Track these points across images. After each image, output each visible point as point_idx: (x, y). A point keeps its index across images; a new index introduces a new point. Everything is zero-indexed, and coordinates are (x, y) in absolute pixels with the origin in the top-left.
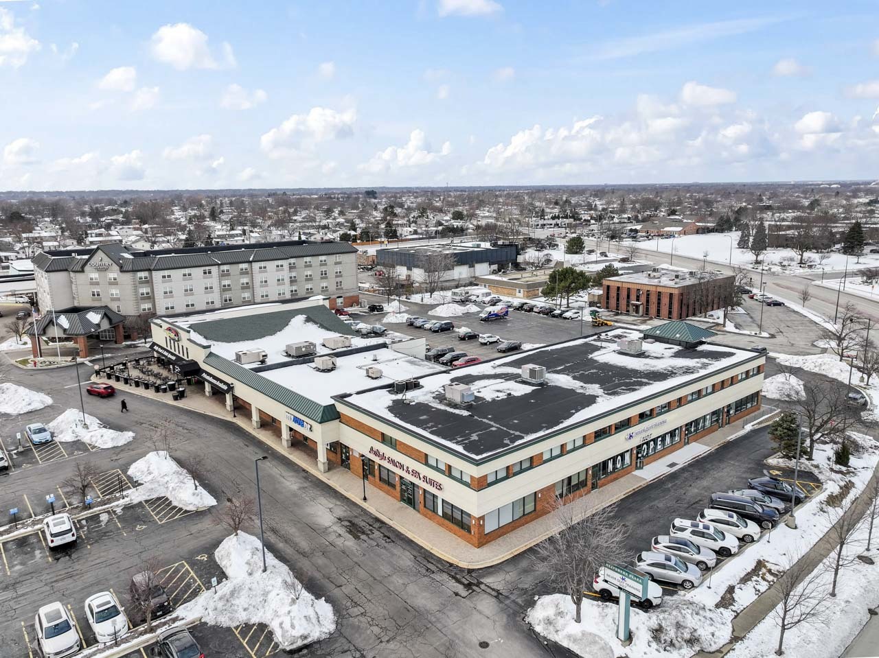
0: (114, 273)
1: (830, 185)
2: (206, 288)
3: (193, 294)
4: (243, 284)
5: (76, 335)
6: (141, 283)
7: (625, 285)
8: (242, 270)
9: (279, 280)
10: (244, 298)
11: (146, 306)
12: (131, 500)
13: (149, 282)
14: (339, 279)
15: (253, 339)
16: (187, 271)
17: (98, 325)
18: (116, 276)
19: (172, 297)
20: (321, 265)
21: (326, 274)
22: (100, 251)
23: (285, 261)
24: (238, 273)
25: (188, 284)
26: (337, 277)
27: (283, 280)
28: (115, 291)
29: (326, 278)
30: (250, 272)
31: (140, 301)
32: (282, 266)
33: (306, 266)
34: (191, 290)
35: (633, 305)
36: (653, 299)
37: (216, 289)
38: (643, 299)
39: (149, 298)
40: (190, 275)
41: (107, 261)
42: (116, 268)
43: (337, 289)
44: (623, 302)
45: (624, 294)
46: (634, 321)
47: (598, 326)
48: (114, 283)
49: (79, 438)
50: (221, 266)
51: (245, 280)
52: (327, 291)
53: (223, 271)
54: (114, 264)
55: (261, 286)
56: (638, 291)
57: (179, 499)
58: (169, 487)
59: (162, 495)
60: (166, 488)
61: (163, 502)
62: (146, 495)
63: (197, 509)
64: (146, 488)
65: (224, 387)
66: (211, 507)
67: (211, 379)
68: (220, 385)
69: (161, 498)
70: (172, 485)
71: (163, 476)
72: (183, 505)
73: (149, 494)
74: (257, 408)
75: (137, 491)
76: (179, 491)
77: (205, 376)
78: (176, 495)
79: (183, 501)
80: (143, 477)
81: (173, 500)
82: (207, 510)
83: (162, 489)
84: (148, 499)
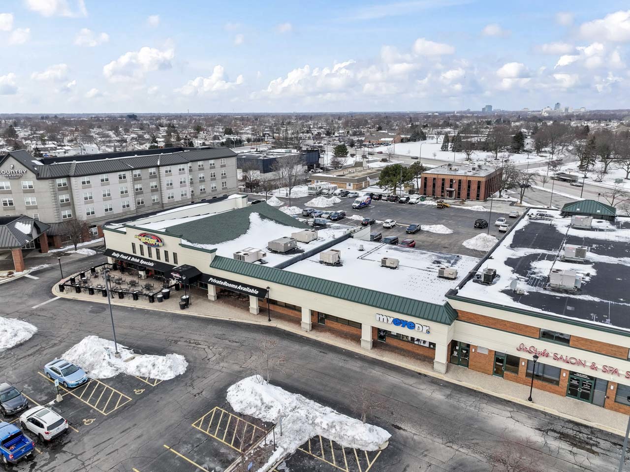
0: (29, 181)
1: (433, 113)
2: (122, 192)
3: (110, 199)
4: (152, 187)
5: (11, 248)
6: (60, 190)
7: (439, 177)
8: (151, 174)
9: (181, 182)
10: (154, 200)
11: (66, 212)
12: (285, 450)
13: (67, 188)
14: (224, 180)
15: (232, 239)
16: (104, 176)
17: (30, 235)
18: (31, 183)
19: (92, 202)
20: (211, 168)
21: (214, 176)
22: (11, 159)
23: (186, 165)
24: (148, 177)
25: (106, 189)
26: (222, 178)
27: (185, 182)
28: (30, 199)
29: (215, 179)
30: (158, 176)
31: (60, 208)
32: (183, 169)
33: (200, 169)
34: (109, 195)
35: (448, 191)
36: (464, 186)
37: (131, 193)
38: (455, 187)
39: (69, 204)
40: (107, 180)
41: (20, 168)
42: (32, 175)
43: (223, 189)
44: (438, 189)
45: (439, 184)
46: (454, 202)
47: (442, 208)
48: (30, 190)
49: (120, 371)
50: (134, 171)
51: (154, 183)
52: (216, 190)
53: (135, 176)
54: (28, 171)
55: (168, 189)
56: (451, 181)
57: (350, 438)
58: (320, 424)
59: (313, 435)
60: (311, 424)
61: (326, 444)
62: (298, 440)
63: (380, 448)
64: (293, 430)
65: (252, 291)
66: (391, 441)
67: (225, 284)
68: (245, 289)
69: (316, 439)
70: (322, 420)
71: (294, 410)
72: (360, 445)
73: (300, 437)
74: (311, 310)
75: (283, 436)
76: (343, 428)
77: (215, 281)
78: (342, 434)
79: (360, 441)
80: (263, 414)
81: (337, 440)
82: (392, 447)
83: (308, 427)
84: (302, 444)
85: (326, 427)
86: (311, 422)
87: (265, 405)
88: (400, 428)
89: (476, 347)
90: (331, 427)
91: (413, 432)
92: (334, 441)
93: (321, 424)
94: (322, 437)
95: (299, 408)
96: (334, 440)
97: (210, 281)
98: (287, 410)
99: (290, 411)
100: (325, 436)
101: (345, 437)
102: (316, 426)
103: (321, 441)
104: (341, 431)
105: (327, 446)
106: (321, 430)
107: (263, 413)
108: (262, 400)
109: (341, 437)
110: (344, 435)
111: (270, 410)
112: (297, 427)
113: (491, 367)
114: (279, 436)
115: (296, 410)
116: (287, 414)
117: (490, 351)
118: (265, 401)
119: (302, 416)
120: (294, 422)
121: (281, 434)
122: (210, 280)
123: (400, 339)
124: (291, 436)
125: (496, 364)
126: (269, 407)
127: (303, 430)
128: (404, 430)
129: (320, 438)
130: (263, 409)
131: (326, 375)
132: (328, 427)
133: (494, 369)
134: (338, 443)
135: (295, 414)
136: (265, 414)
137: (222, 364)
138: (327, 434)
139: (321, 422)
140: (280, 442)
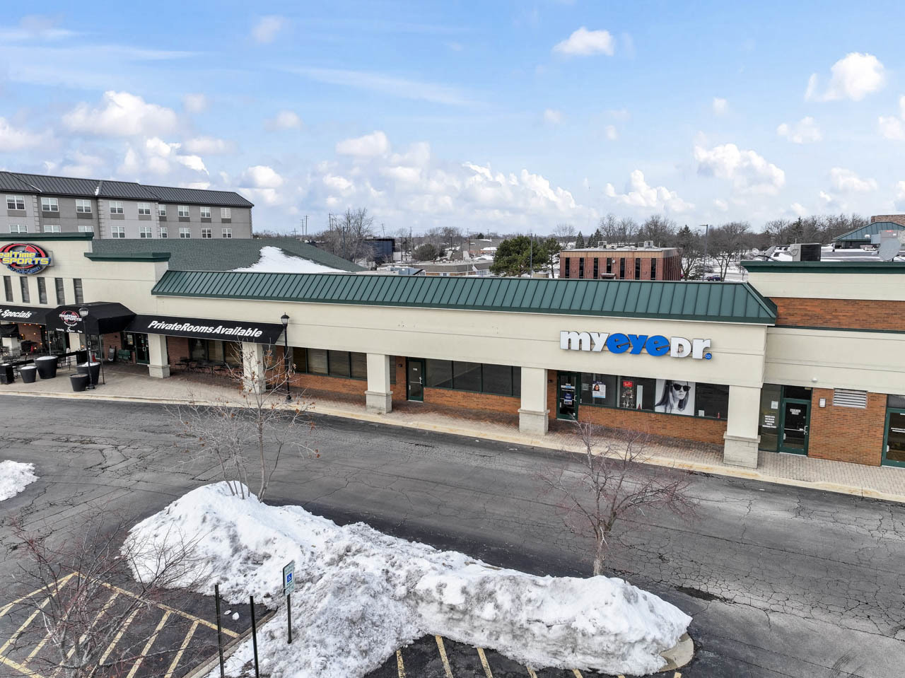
7: (590, 255)
8: (80, 210)
9: (143, 235)
20: (203, 221)
21: (209, 235)
24: (74, 215)
27: (150, 235)
30: (94, 216)
32: (148, 212)
33: (182, 220)
36: (630, 268)
38: (616, 270)
45: (589, 268)
50: (43, 198)
51: (86, 228)
53: (45, 209)
56: (609, 260)
57: (557, 632)
58: (436, 595)
59: (411, 633)
60: (402, 599)
61: (462, 662)
62: (354, 653)
63: (669, 661)
64: (334, 619)
65: (249, 332)
66: (697, 635)
67: (187, 327)
68: (230, 331)
69: (425, 648)
70: (443, 579)
71: (341, 558)
72: (596, 654)
73: (364, 643)
74: (390, 356)
75: (296, 643)
76: (524, 599)
77: (163, 325)
78: (522, 617)
79: (599, 639)
80: (232, 581)
81: (504, 644)
82: (711, 655)
83: (393, 609)
84: (372, 668)
85: (458, 600)
86: (401, 591)
87: (244, 553)
88: (708, 597)
89: (828, 393)
90: (479, 600)
91: (759, 604)
92: (494, 651)
93: (441, 592)
94: (445, 639)
95: (358, 551)
96: (493, 647)
97: (153, 326)
98: (319, 563)
99: (330, 564)
100: (457, 634)
101: (535, 628)
102: (422, 605)
103: (443, 652)
104: (519, 609)
105: (469, 667)
106: (440, 617)
107: (234, 578)
108: (234, 538)
109: (519, 632)
110: (529, 621)
111: (259, 570)
112: (351, 606)
113: (876, 443)
114: (281, 642)
115: (349, 560)
116: (316, 573)
117: (873, 397)
118: (243, 541)
119: (371, 575)
120: (340, 590)
121: (291, 635)
122: (152, 324)
123: (616, 408)
124: (330, 640)
125: (890, 431)
126: (256, 560)
127: (375, 618)
128: (725, 600)
129: (440, 642)
130: (237, 563)
131: (437, 483)
132: (466, 602)
133: (884, 448)
134: (509, 654)
135: (344, 571)
136: (241, 580)
137: (138, 476)
138: (464, 625)
139: (441, 587)
140: (282, 664)
